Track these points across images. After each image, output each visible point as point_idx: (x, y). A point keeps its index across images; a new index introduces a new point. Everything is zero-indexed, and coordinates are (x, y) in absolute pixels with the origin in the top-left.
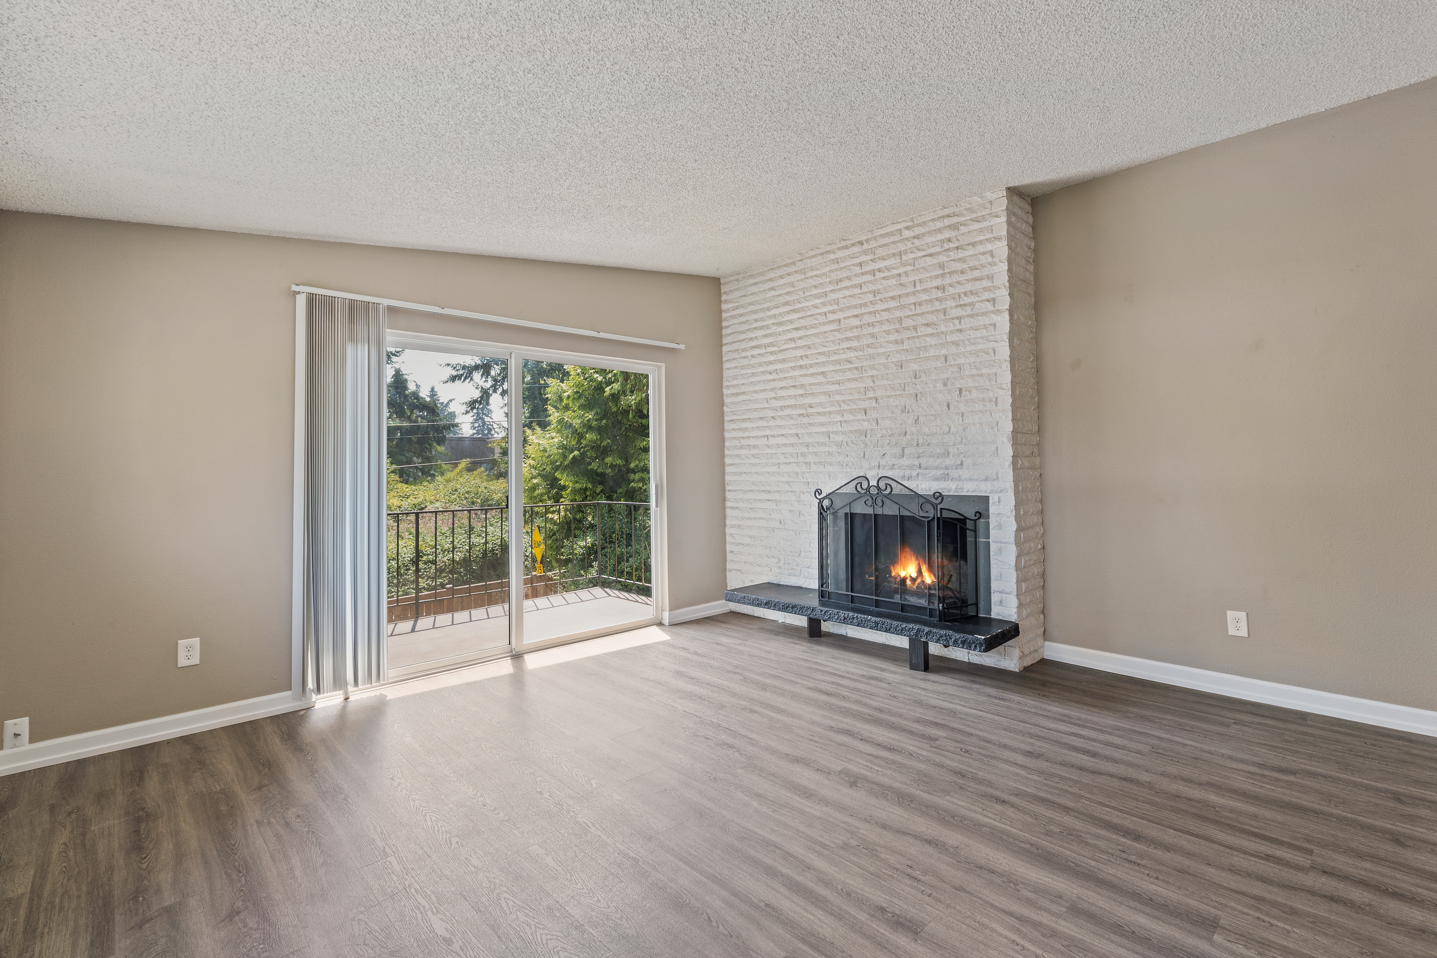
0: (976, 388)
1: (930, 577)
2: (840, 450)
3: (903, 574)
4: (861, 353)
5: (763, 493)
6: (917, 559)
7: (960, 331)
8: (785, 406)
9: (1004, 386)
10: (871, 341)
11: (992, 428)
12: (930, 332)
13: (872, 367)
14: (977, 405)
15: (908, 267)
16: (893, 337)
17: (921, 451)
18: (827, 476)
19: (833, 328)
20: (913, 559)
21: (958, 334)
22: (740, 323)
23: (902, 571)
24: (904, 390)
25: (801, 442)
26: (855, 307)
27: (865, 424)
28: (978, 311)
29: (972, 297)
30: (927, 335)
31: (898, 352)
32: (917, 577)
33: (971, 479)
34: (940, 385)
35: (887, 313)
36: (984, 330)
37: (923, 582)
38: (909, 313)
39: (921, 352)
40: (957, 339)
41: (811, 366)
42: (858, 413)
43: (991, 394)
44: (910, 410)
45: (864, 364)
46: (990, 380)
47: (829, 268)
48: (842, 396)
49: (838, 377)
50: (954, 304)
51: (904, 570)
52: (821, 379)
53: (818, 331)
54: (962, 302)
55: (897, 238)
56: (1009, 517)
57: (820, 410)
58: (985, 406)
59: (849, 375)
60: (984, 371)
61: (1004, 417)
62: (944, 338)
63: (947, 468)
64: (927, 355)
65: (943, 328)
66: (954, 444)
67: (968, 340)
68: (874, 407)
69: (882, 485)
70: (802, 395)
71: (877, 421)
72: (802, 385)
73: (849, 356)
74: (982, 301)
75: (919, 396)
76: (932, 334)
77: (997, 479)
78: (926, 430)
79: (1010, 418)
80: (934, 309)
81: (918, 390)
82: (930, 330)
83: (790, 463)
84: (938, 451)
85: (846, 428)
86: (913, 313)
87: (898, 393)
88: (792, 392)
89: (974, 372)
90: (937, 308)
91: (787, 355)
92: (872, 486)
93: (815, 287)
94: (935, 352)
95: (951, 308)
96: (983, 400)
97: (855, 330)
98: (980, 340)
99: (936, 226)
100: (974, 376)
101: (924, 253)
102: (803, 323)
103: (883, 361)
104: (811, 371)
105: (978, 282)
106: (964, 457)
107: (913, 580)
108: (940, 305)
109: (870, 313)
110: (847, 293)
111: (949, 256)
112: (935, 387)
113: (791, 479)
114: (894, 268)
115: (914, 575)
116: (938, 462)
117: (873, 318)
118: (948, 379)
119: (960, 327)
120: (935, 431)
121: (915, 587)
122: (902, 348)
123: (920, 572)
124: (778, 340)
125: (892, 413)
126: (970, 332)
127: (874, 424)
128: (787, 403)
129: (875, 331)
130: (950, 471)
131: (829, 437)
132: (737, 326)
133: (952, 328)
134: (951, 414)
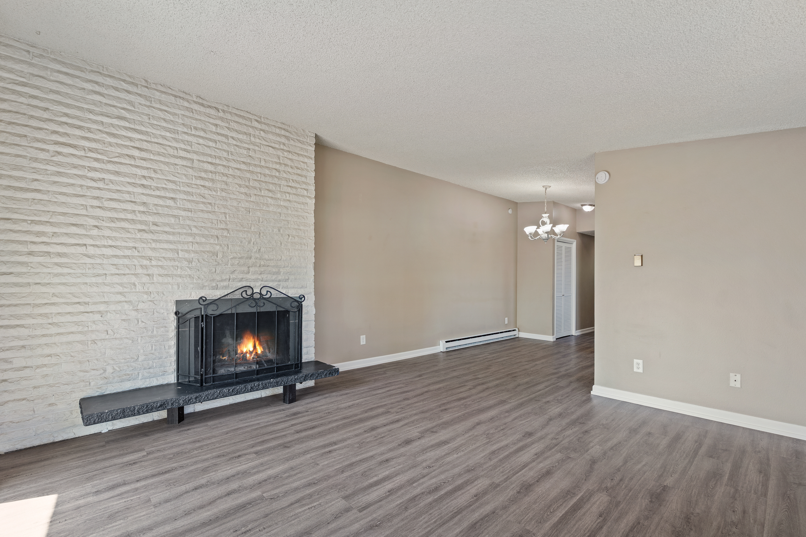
0: (298, 236)
1: (260, 349)
2: (191, 265)
3: (245, 350)
4: (214, 193)
5: (78, 305)
6: (254, 338)
7: (289, 201)
8: (116, 219)
9: (311, 238)
10: (224, 186)
11: (305, 260)
12: (270, 196)
13: (225, 207)
14: (297, 246)
15: (256, 147)
16: (243, 190)
17: (263, 270)
18: (176, 287)
19: (185, 164)
20: (251, 338)
21: (288, 203)
22: (28, 105)
23: (245, 348)
24: (251, 228)
25: (140, 255)
26: (210, 156)
27: (218, 247)
28: (299, 193)
29: (297, 184)
30: (269, 197)
31: (247, 201)
32: (253, 351)
33: (293, 288)
34: (276, 230)
35: (240, 172)
36: (303, 205)
37: (257, 353)
38: (256, 178)
39: (265, 207)
40: (287, 205)
41: (158, 189)
42: (212, 238)
43: (305, 241)
44: (255, 243)
45: (218, 202)
46: (304, 233)
47: (183, 112)
48: (194, 222)
49: (188, 205)
50: (286, 184)
51: (246, 347)
52: (170, 203)
53: (167, 160)
54: (290, 185)
55: (248, 123)
56: (312, 307)
57: (167, 229)
58: (301, 247)
59: (202, 207)
60: (302, 228)
61: (311, 254)
62: (279, 202)
63: (279, 281)
64: (268, 210)
65: (279, 196)
66: (284, 267)
67: (293, 208)
68: (226, 236)
69: (264, 292)
70: (144, 212)
71: (228, 246)
72: (145, 203)
73: (202, 192)
74: (301, 188)
75: (262, 234)
76: (272, 198)
77: (307, 287)
78: (266, 257)
79: (314, 255)
80: (273, 182)
81: (261, 230)
82: (270, 195)
83: (124, 274)
84: (274, 270)
85: (196, 247)
86: (259, 179)
87: (246, 229)
88: (129, 206)
89: (296, 227)
90: (275, 182)
91: (123, 169)
92: (255, 293)
93: (164, 120)
94: (273, 209)
95: (284, 185)
96: (301, 244)
97: (210, 174)
98: (300, 210)
99: (276, 131)
100: (296, 229)
101: (267, 144)
102: (145, 145)
103: (235, 204)
104: (158, 193)
105: (300, 177)
106: (290, 275)
107: (251, 353)
108: (278, 181)
109: (223, 166)
110: (201, 141)
111: (283, 154)
112: (273, 231)
113: (126, 290)
114: (245, 143)
115: (251, 349)
116: (274, 277)
117: (227, 171)
118: (281, 227)
119: (289, 199)
120: (272, 258)
121: (252, 358)
122: (249, 199)
123: (255, 347)
124: (107, 149)
125: (241, 242)
126: (295, 204)
127: (226, 248)
128: (122, 216)
129: (228, 181)
130: (281, 283)
131: (178, 253)
132: (25, 107)
133: (284, 198)
134: (282, 249)
